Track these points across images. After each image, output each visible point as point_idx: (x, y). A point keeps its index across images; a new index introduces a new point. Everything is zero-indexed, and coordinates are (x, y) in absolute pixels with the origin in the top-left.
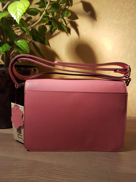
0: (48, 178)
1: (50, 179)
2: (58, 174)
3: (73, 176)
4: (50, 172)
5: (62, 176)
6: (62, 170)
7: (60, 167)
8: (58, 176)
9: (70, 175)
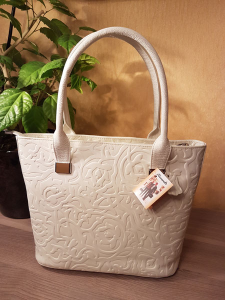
0: (31, 294)
1: (31, 296)
2: (44, 291)
3: (59, 295)
4: (36, 286)
5: (46, 294)
6: (50, 286)
7: (50, 282)
8: (43, 293)
9: (55, 294)
